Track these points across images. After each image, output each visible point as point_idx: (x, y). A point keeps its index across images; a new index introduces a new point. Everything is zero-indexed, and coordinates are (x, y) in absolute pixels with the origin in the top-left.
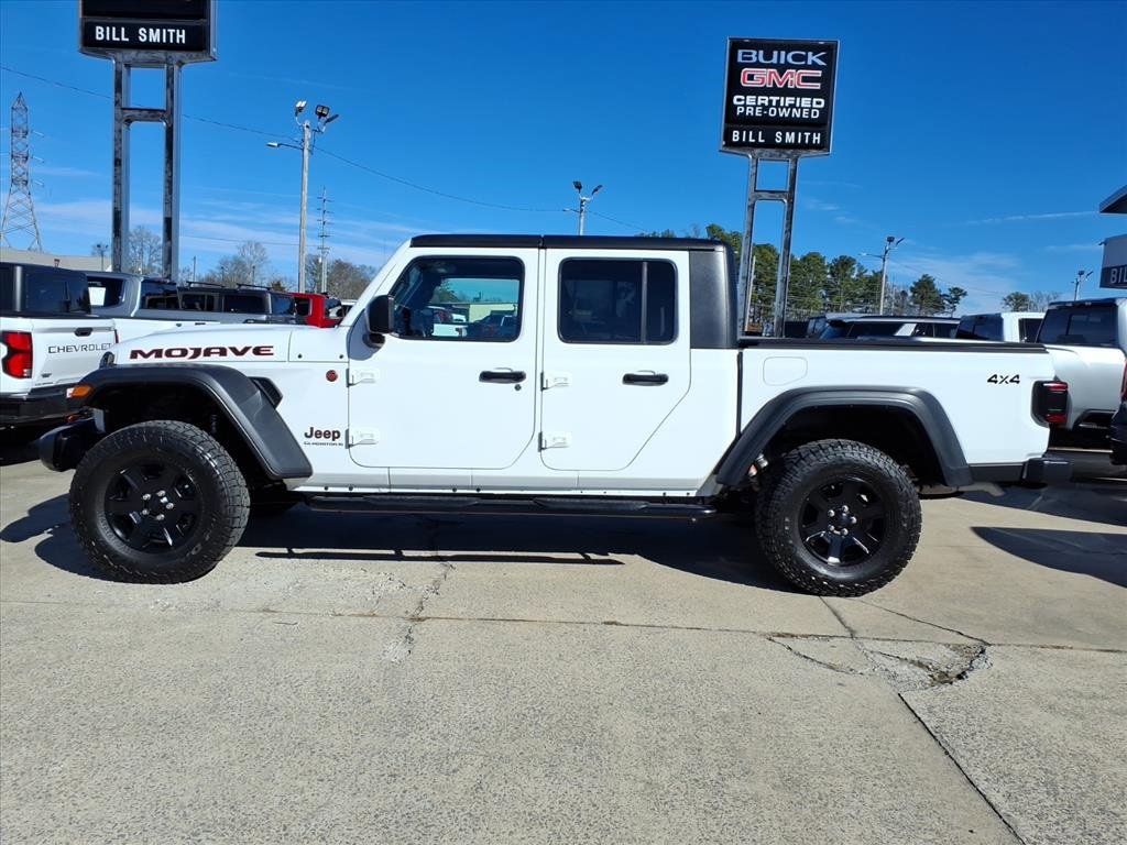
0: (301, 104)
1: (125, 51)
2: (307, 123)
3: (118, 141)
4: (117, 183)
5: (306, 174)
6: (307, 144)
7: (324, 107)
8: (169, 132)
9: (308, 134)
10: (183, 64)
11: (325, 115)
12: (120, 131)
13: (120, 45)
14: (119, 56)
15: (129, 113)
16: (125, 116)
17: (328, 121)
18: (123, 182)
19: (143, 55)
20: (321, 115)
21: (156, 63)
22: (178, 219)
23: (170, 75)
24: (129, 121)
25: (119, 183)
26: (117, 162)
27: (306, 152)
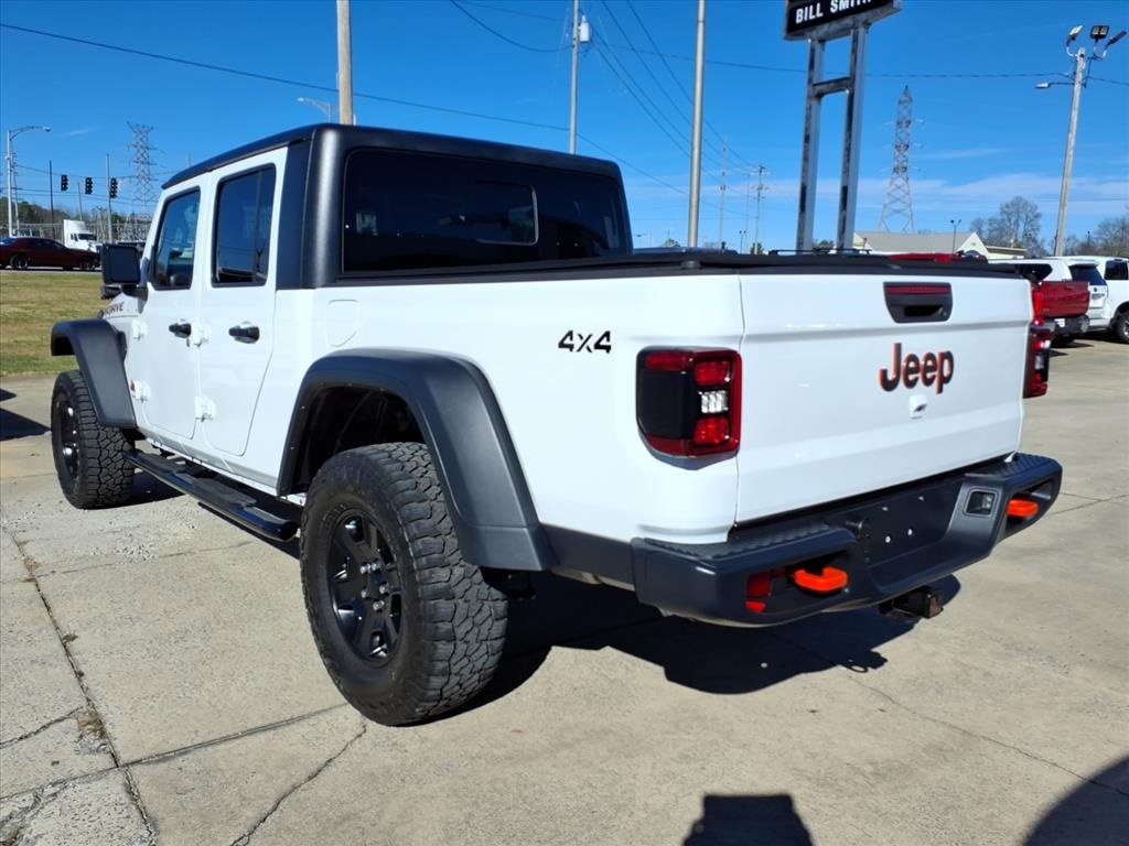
0: (1075, 30)
1: (819, 27)
2: (1082, 51)
3: (808, 118)
4: (806, 159)
5: (1075, 114)
6: (1080, 77)
7: (1101, 28)
8: (851, 98)
9: (1082, 64)
10: (870, 24)
11: (1103, 37)
12: (810, 108)
13: (817, 22)
14: (814, 34)
15: (819, 88)
16: (816, 92)
17: (1112, 42)
18: (811, 158)
19: (834, 26)
20: (1098, 37)
21: (844, 32)
22: (855, 186)
23: (855, 40)
24: (819, 96)
25: (807, 158)
26: (807, 139)
27: (1077, 87)
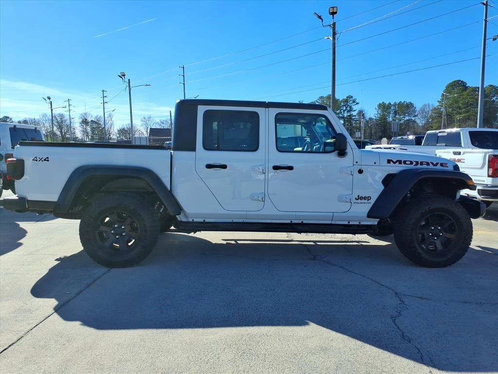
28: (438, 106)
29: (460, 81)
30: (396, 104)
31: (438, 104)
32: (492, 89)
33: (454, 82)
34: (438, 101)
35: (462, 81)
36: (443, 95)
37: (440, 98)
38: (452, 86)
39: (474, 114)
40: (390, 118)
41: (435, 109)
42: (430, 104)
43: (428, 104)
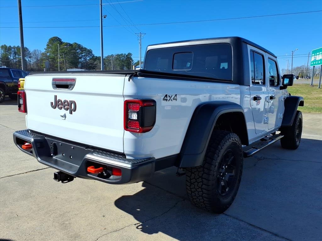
28: (45, 52)
29: (57, 37)
30: (15, 47)
31: (45, 50)
32: (76, 46)
33: (54, 37)
34: (45, 49)
35: (59, 38)
36: (48, 45)
37: (46, 47)
38: (53, 40)
39: (68, 59)
40: (12, 57)
41: (43, 54)
42: (39, 50)
43: (38, 50)
